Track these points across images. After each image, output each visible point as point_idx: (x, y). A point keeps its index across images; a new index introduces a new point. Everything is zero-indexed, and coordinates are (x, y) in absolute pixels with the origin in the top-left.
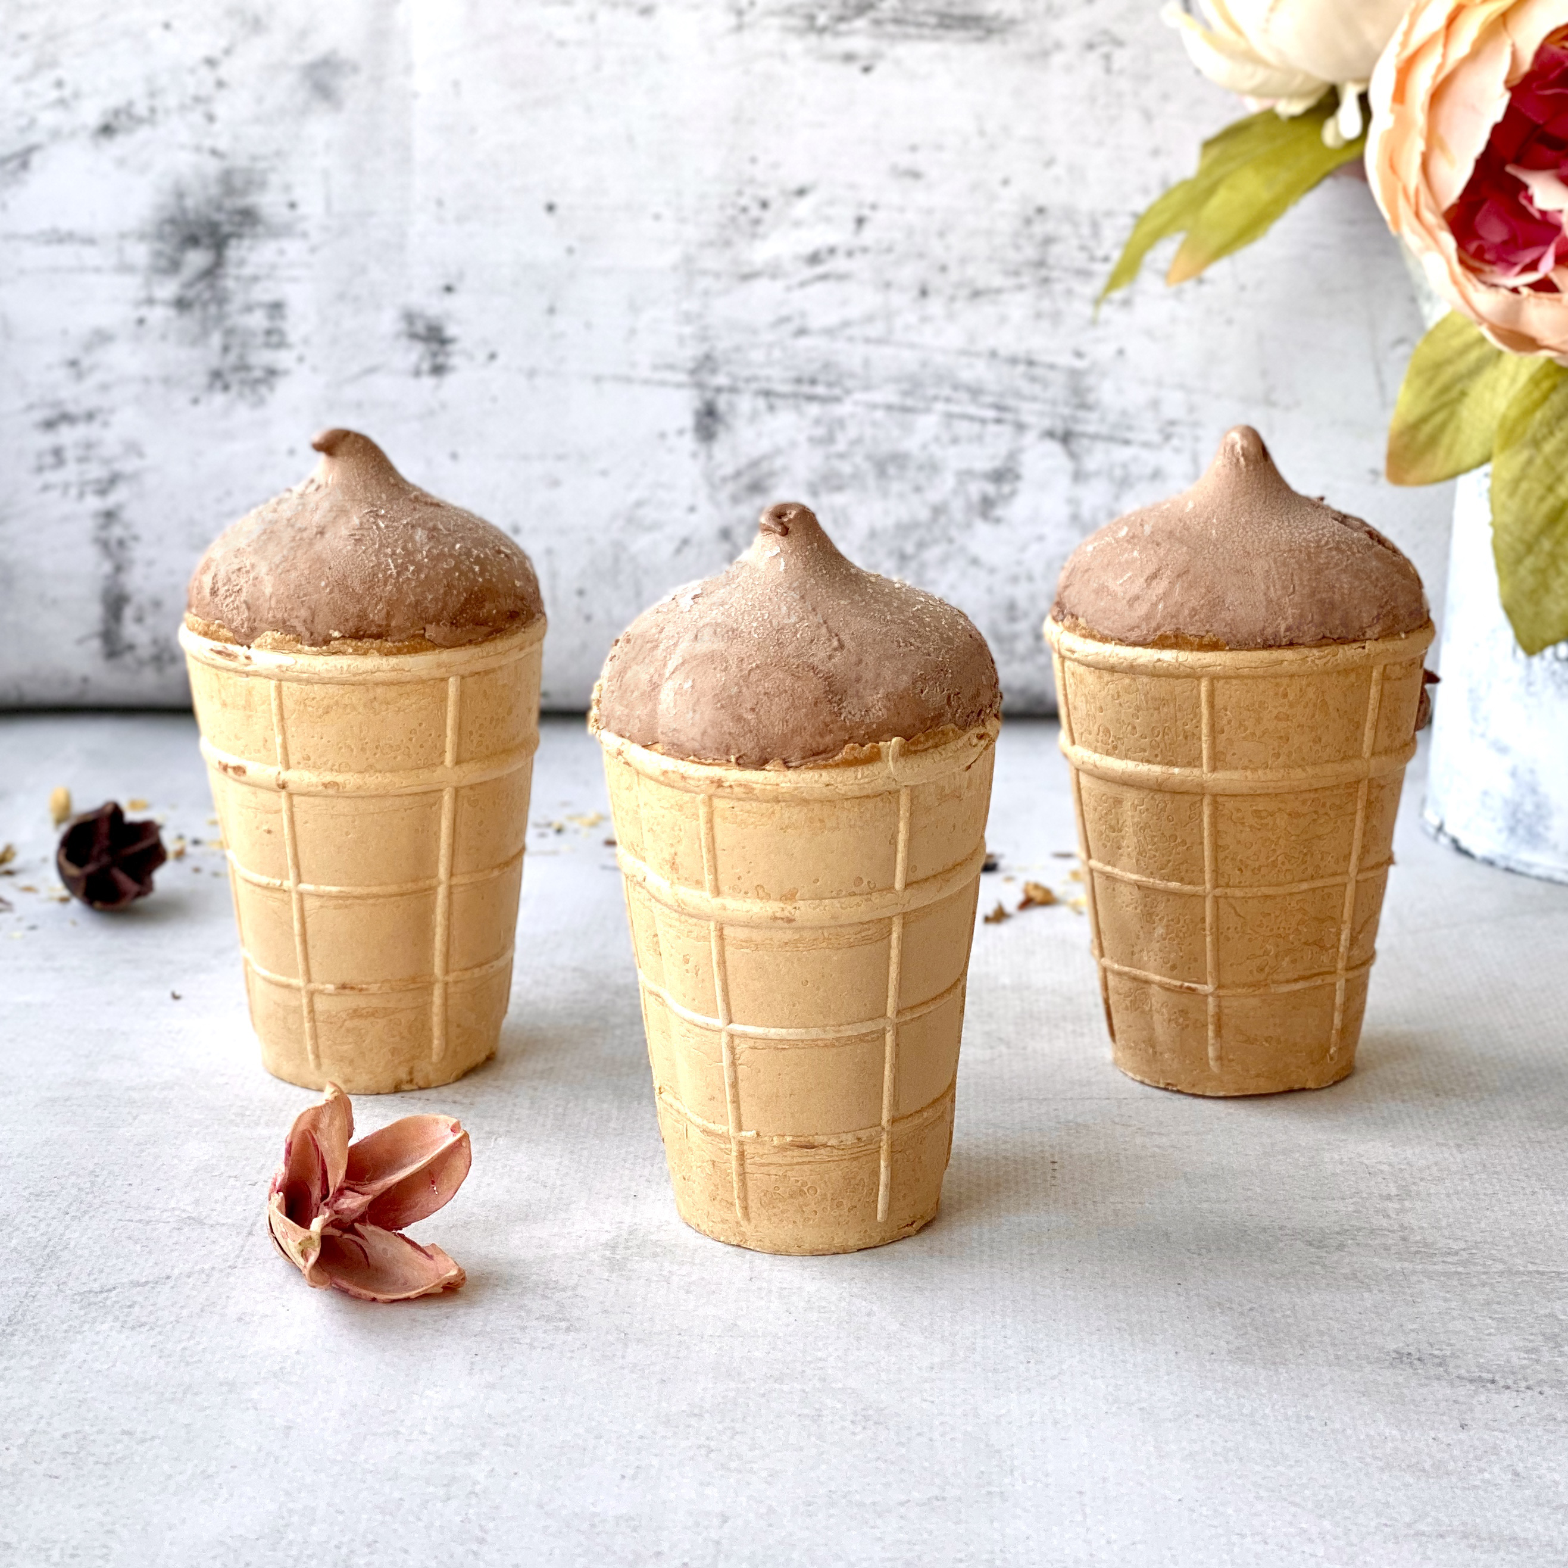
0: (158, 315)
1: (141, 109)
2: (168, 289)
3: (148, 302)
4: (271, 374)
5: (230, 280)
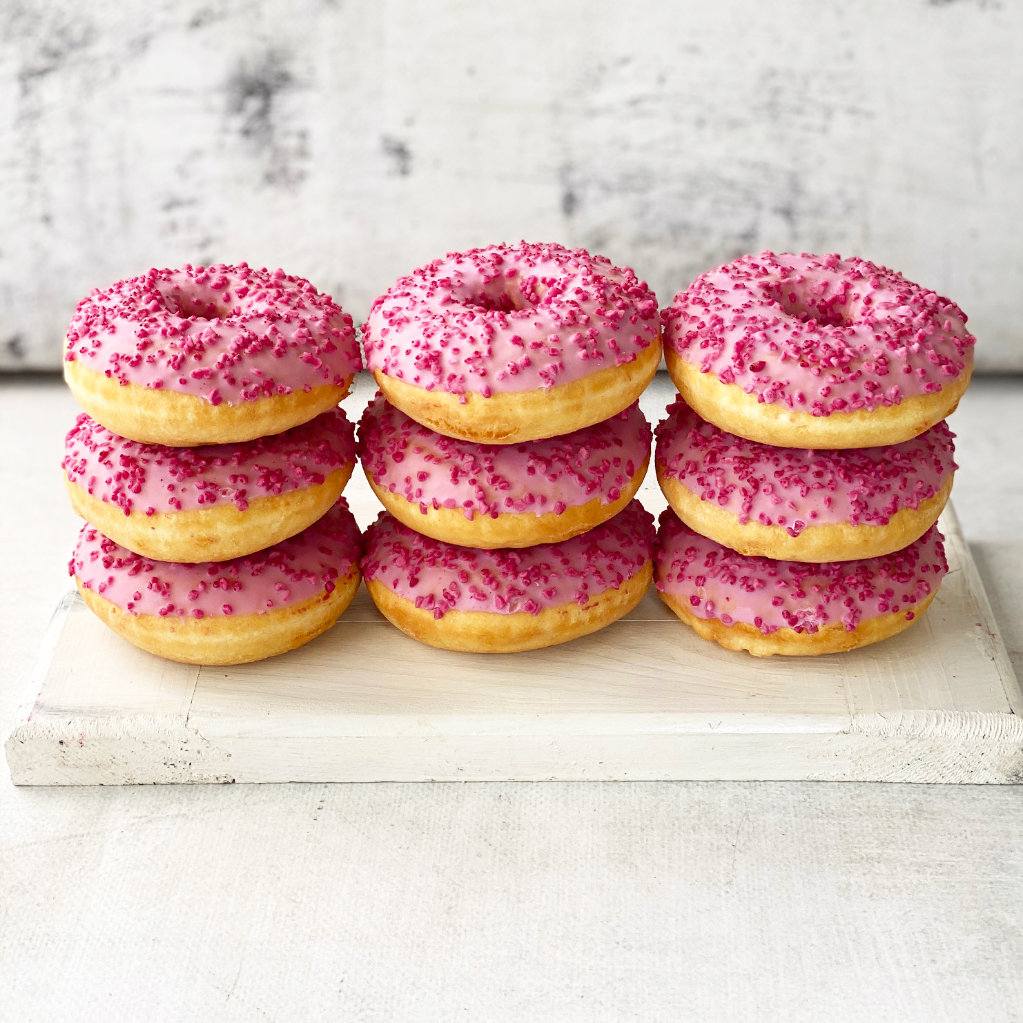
1: (217, 10)
3: (225, 130)
4: (302, 176)
5: (275, 117)
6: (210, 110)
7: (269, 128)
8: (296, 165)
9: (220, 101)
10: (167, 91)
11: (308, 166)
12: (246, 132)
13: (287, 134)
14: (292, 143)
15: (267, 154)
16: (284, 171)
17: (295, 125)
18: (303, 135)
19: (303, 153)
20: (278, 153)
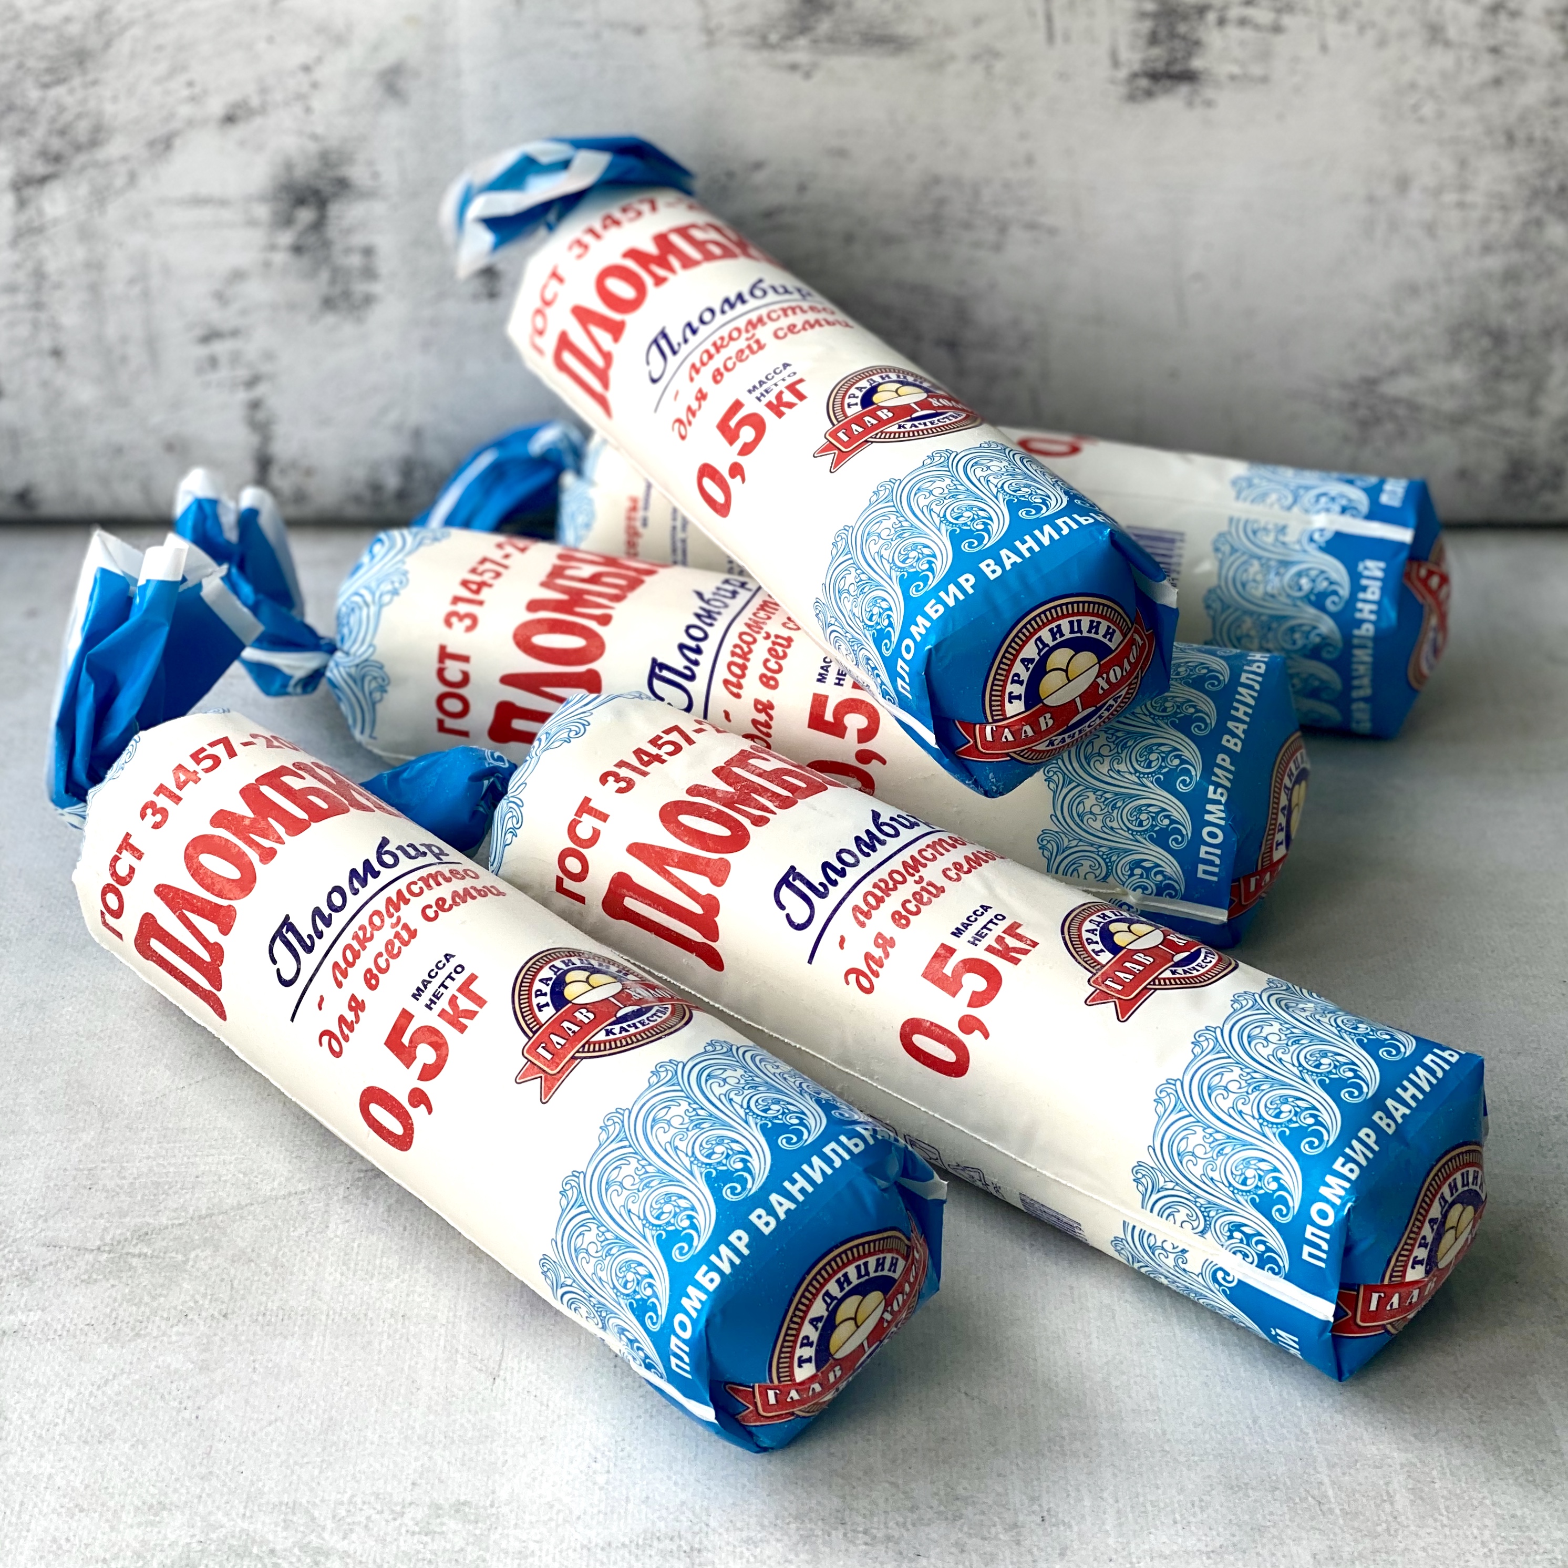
0: (280, 258)
1: (255, 102)
2: (286, 238)
3: (273, 247)
4: (368, 300)
5: (332, 231)
6: (252, 223)
7: (326, 244)
8: (360, 288)
9: (263, 212)
10: (198, 201)
11: (377, 288)
12: (297, 249)
13: (348, 251)
14: (355, 261)
15: (324, 275)
16: (346, 295)
17: (359, 240)
18: (368, 252)
19: (369, 273)
20: (337, 274)
